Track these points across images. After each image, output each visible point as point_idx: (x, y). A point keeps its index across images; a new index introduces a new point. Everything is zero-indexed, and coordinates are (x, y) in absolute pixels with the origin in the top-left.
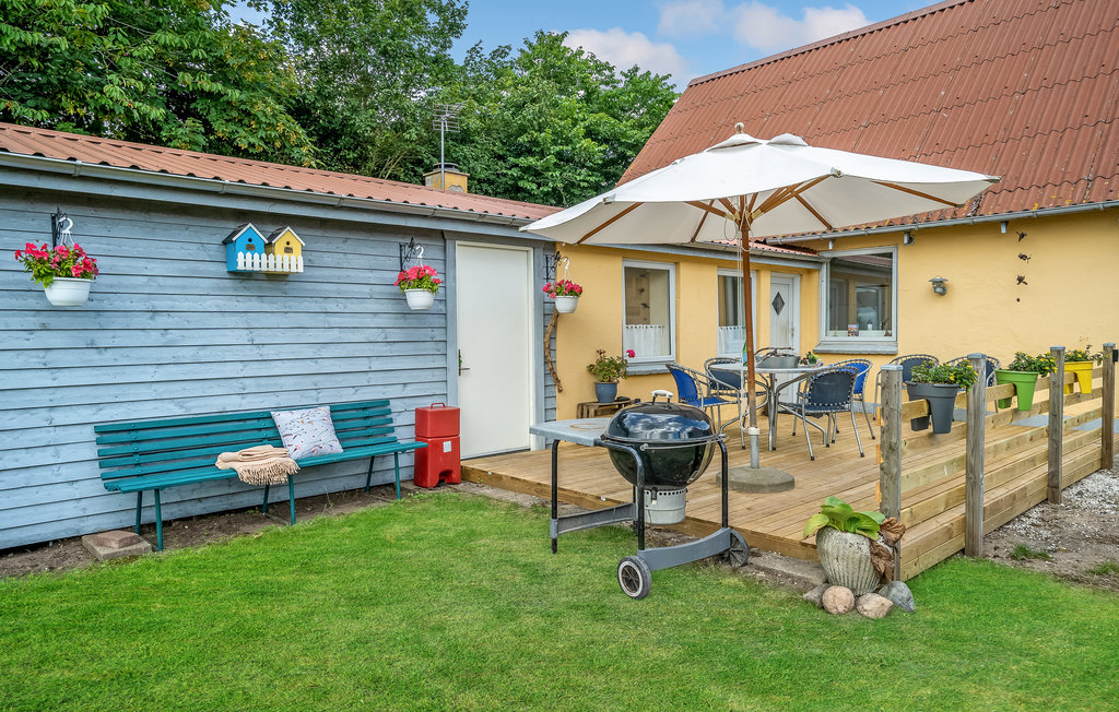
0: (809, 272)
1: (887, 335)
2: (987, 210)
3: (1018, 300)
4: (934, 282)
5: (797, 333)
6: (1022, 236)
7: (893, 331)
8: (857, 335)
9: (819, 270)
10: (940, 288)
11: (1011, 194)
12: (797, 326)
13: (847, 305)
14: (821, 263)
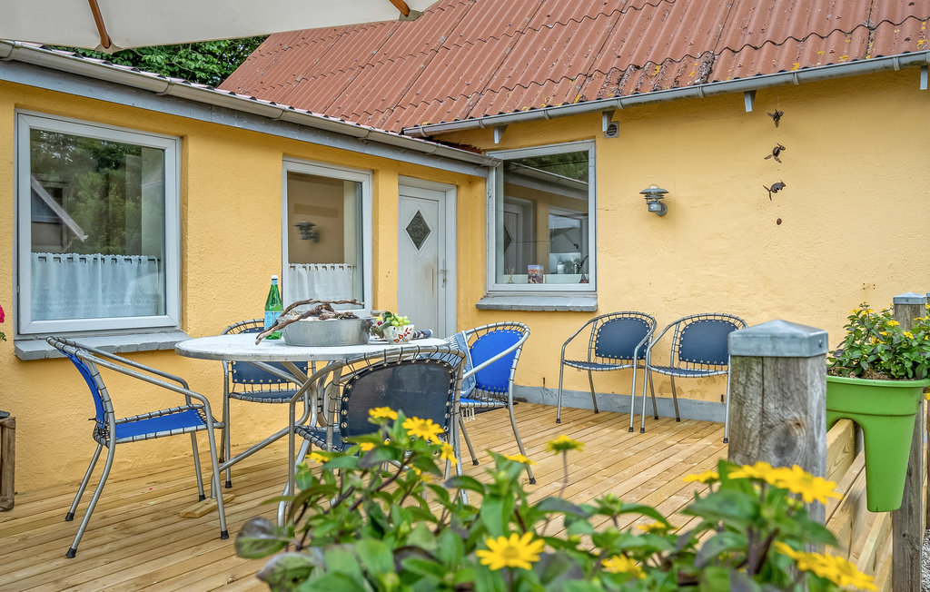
0: (471, 181)
1: (584, 281)
2: (724, 73)
3: (779, 222)
4: (648, 194)
5: (451, 277)
6: (777, 117)
7: (591, 276)
8: (540, 281)
9: (485, 180)
10: (658, 203)
11: (757, 52)
12: (451, 267)
13: (535, 242)
14: (487, 168)
